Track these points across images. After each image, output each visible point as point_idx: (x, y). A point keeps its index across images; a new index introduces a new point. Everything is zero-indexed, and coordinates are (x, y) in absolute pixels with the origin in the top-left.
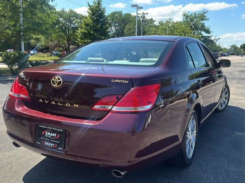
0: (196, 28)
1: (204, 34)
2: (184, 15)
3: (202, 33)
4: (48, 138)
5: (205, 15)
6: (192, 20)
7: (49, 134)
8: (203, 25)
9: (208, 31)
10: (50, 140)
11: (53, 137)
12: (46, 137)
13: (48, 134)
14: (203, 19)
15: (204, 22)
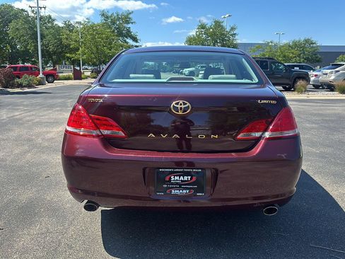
0: (120, 34)
1: (130, 42)
2: (103, 15)
3: (127, 40)
4: (177, 184)
5: (130, 16)
6: (113, 23)
7: (177, 178)
8: (128, 31)
9: (135, 39)
10: (180, 186)
11: (186, 181)
12: (172, 184)
13: (175, 179)
14: (128, 22)
15: (130, 25)
